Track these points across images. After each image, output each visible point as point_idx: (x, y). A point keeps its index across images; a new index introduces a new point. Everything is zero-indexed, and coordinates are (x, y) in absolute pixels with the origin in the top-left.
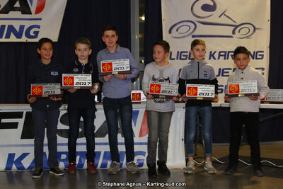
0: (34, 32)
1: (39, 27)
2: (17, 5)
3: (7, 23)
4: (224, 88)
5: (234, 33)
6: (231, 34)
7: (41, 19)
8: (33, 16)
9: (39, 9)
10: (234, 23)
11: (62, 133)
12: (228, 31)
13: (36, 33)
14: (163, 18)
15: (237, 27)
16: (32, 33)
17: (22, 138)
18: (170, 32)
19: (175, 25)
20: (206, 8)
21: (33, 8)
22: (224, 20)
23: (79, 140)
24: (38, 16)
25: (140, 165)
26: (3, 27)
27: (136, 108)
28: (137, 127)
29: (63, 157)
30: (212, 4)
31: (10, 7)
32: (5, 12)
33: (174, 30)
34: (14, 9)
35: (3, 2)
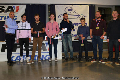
1: (17, 16)
2: (10, 9)
3: (7, 15)
4: (75, 35)
5: (78, 18)
6: (77, 18)
9: (17, 11)
11: (24, 50)
12: (76, 17)
13: (16, 18)
14: (56, 13)
15: (79, 16)
16: (15, 19)
18: (58, 18)
20: (69, 10)
21: (15, 11)
22: (75, 14)
23: (30, 52)
24: (16, 13)
25: (49, 59)
26: (6, 16)
27: (47, 42)
28: (47, 47)
29: (25, 57)
30: (71, 9)
31: (8, 10)
32: (6, 12)
33: (59, 17)
34: (9, 11)
35: (5, 9)
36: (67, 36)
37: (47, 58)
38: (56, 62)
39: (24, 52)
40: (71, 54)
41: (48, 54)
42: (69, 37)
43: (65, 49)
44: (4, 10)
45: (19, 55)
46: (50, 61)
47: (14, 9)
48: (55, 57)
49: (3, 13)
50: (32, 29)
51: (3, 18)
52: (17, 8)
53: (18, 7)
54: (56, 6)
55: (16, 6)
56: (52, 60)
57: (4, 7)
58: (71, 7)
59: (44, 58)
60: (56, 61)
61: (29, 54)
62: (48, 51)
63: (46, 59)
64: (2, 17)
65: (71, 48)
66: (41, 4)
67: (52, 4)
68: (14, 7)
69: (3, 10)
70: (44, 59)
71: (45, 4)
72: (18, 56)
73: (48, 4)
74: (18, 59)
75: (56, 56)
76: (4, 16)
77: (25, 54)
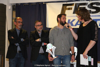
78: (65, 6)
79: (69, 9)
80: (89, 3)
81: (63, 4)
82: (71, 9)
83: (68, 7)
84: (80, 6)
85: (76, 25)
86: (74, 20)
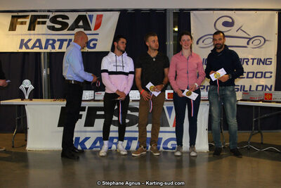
0: (93, 44)
1: (96, 40)
2: (81, 23)
4: (239, 87)
5: (248, 44)
6: (246, 45)
7: (98, 34)
8: (93, 32)
10: (248, 36)
12: (244, 42)
13: (95, 45)
14: (192, 32)
15: (250, 39)
16: (91, 45)
17: (85, 126)
18: (197, 43)
19: (201, 38)
20: (225, 24)
21: (92, 26)
22: (240, 34)
23: (127, 129)
24: (96, 32)
25: (174, 148)
26: (70, 40)
27: (171, 104)
28: (171, 119)
29: (115, 141)
30: (231, 21)
31: (76, 25)
32: (72, 29)
33: (201, 41)
34: (78, 27)
35: (70, 22)
36: (223, 90)
37: (169, 146)
38: (193, 158)
39: (113, 128)
40: (232, 138)
41: (174, 136)
42: (228, 93)
43: (216, 125)
44: (67, 24)
45: (101, 135)
46: (178, 154)
47: (91, 22)
48: (190, 145)
49: (65, 32)
50: (139, 70)
51: (65, 44)
52: (97, 19)
53: (100, 17)
54: (192, 13)
55: (95, 14)
56: (182, 153)
57: (67, 18)
58: (230, 18)
59: (161, 146)
60: (193, 154)
61: (126, 133)
62: (174, 129)
63: (167, 148)
64: (62, 41)
65: (233, 122)
66: (155, 10)
67: (181, 10)
68: (91, 17)
69: (64, 26)
70: (161, 149)
71: (165, 10)
72: (97, 138)
73: (173, 10)
74: (98, 144)
75: (192, 142)
76: (66, 40)
77: (116, 135)
78: (15, 19)
79: (22, 23)
80: (51, 15)
81: (12, 16)
82: (25, 23)
83: (20, 20)
84: (38, 20)
85: (32, 48)
86: (30, 40)
